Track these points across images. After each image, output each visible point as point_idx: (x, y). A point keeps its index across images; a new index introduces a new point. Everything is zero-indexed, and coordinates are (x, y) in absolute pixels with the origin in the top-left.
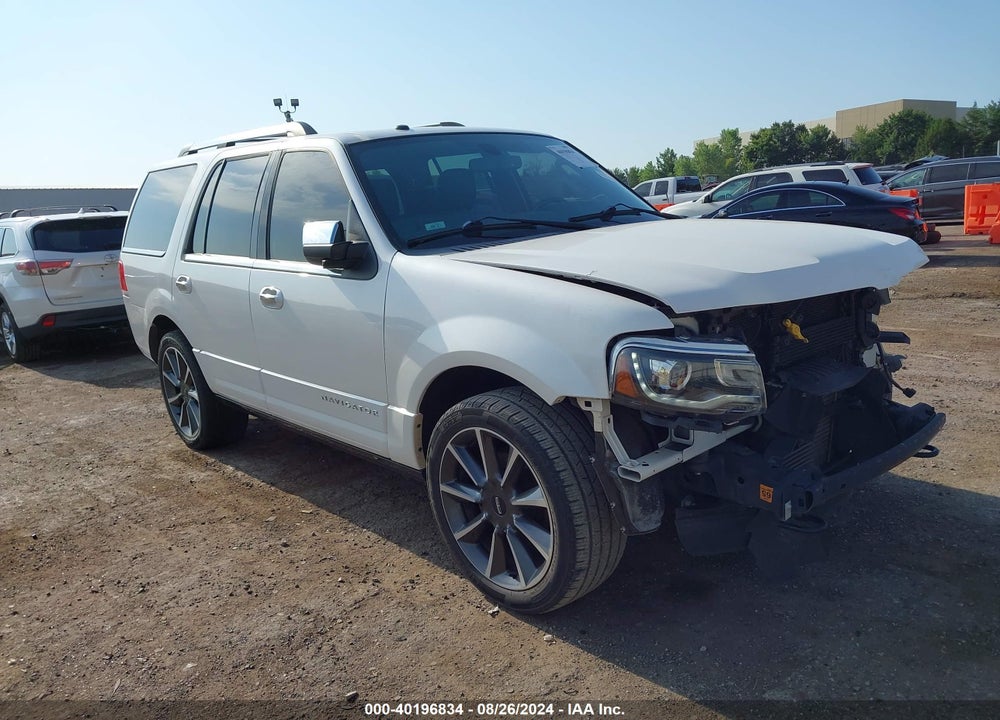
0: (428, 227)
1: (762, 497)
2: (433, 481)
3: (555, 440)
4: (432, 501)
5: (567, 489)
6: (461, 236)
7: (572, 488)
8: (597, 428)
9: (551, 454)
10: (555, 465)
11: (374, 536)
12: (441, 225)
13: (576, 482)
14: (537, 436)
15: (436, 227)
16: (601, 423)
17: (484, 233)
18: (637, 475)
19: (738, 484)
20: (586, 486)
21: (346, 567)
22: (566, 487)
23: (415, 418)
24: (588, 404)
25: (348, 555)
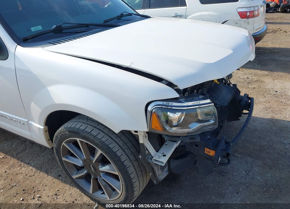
0: (33, 29)
1: (206, 152)
2: (58, 156)
3: (119, 146)
4: (59, 163)
5: (128, 169)
6: (52, 34)
7: (130, 167)
8: (141, 141)
9: (119, 154)
10: (121, 159)
11: (34, 169)
12: (40, 28)
13: (132, 164)
14: (110, 146)
15: (37, 29)
16: (143, 140)
17: (64, 31)
18: (162, 163)
19: (196, 147)
20: (136, 164)
21: (24, 190)
22: (127, 168)
23: (44, 129)
24: (136, 132)
25: (24, 182)
